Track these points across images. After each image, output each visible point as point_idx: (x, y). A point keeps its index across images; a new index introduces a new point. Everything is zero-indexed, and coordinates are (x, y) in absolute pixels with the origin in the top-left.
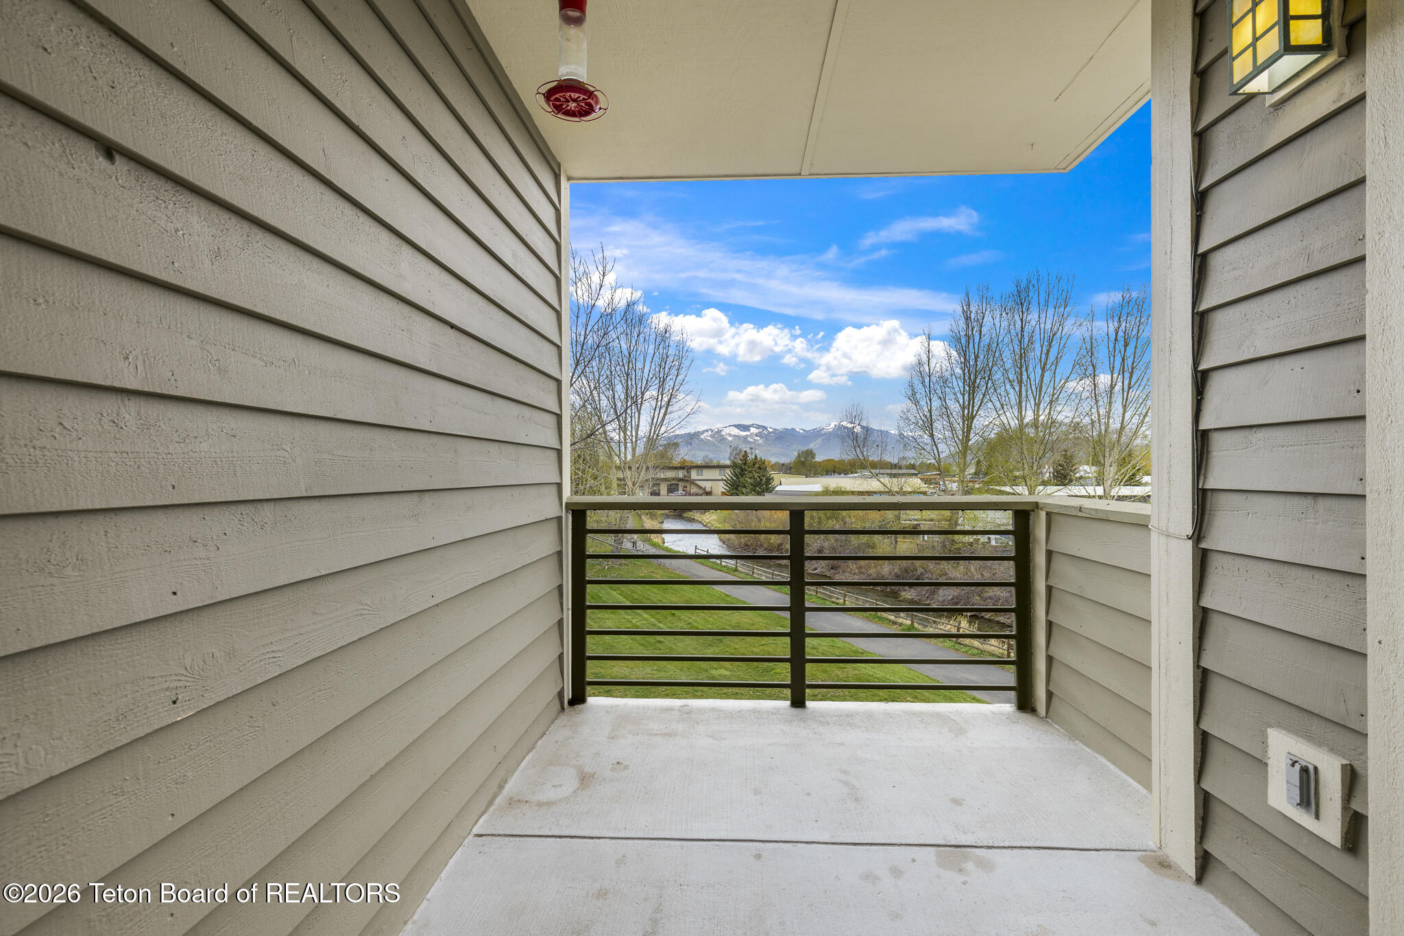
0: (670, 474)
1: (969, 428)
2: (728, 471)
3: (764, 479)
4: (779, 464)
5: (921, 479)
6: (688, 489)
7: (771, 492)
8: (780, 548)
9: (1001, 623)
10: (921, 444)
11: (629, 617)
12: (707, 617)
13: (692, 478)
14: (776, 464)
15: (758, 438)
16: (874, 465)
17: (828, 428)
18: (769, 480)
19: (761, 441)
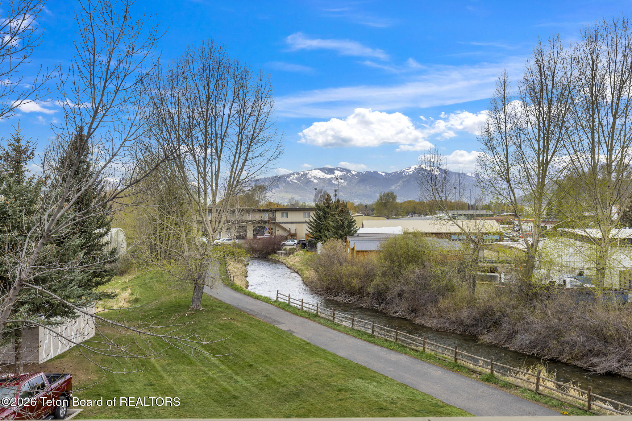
0: (257, 217)
1: (544, 175)
2: (312, 214)
3: (346, 222)
4: (362, 205)
5: (497, 220)
6: (274, 231)
7: (353, 235)
8: (361, 291)
9: (578, 367)
10: (498, 189)
11: (206, 369)
12: (285, 369)
13: (277, 221)
14: (358, 206)
15: (342, 181)
16: (452, 206)
17: (409, 171)
18: (351, 223)
19: (345, 184)
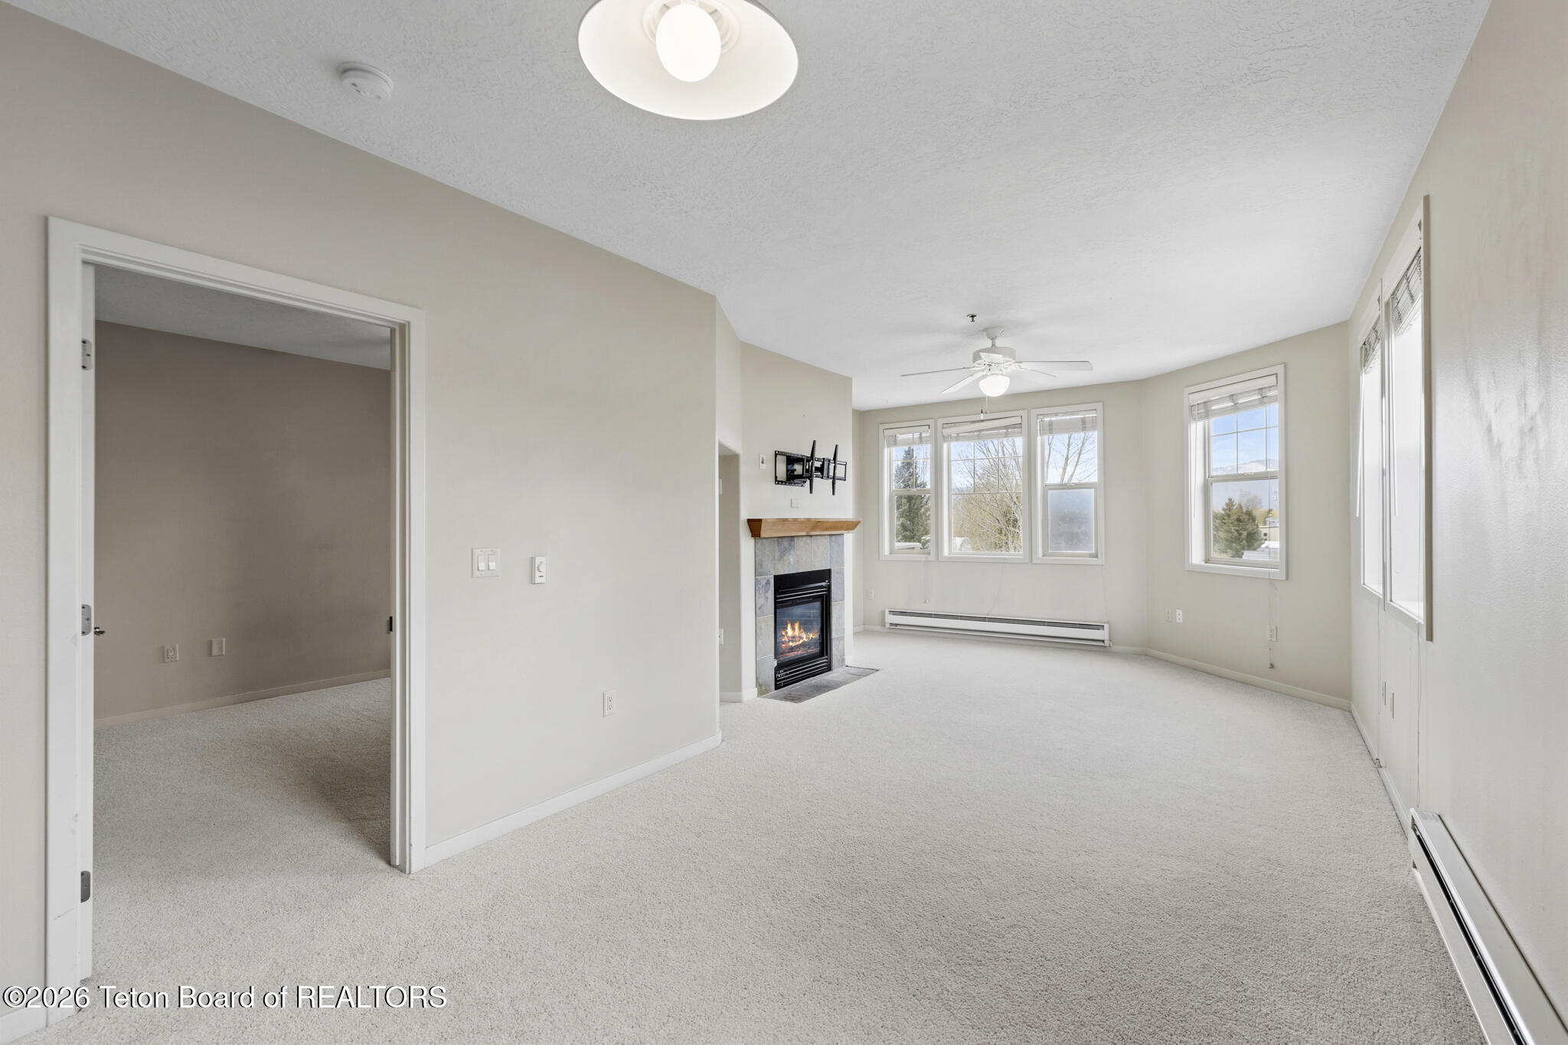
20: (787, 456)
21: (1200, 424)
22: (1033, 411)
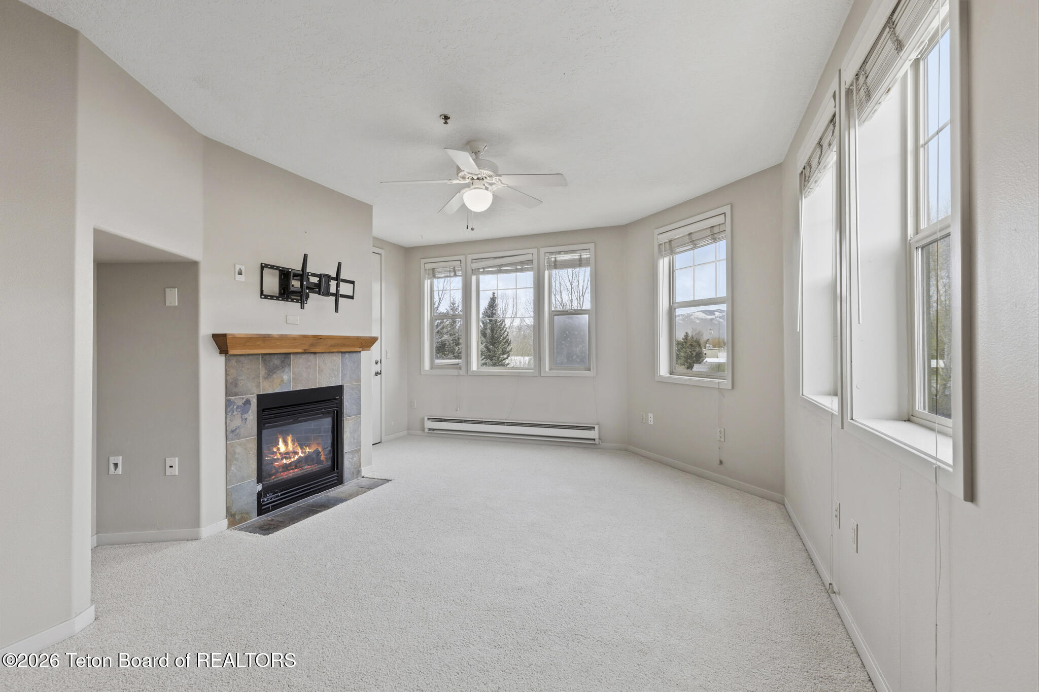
20: (280, 270)
21: (666, 260)
22: (541, 249)
